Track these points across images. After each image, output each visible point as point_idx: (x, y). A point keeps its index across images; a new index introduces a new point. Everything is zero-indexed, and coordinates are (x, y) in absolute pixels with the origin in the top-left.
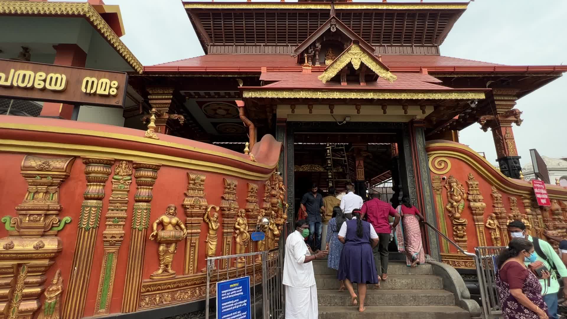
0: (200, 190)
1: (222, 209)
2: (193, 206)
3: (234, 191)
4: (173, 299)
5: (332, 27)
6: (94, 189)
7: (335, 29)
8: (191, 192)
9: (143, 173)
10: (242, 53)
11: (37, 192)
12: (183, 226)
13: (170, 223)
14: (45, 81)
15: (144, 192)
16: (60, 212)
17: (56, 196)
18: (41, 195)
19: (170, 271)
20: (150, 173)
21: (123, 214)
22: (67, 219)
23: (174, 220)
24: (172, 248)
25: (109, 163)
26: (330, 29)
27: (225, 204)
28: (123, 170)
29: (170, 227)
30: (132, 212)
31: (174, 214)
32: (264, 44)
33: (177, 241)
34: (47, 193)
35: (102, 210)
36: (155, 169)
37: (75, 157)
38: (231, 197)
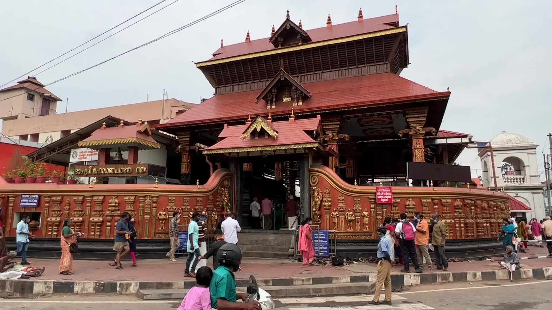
0: (173, 203)
1: (182, 209)
2: (170, 208)
3: (188, 202)
4: (165, 237)
5: (281, 77)
6: (141, 204)
7: (284, 78)
8: (170, 204)
9: (154, 199)
10: (237, 91)
11: (128, 206)
12: (167, 215)
13: (163, 214)
14: (126, 170)
15: (154, 205)
16: (134, 211)
17: (133, 207)
18: (129, 207)
19: (164, 228)
20: (156, 199)
21: (149, 211)
22: (136, 213)
23: (164, 213)
24: (164, 222)
25: (144, 197)
26: (280, 78)
27: (184, 207)
28: (148, 198)
29: (163, 215)
30: (151, 210)
31: (164, 211)
32: (251, 82)
33: (165, 220)
34: (131, 206)
35: (144, 210)
36: (157, 197)
37: (136, 196)
38: (186, 204)
